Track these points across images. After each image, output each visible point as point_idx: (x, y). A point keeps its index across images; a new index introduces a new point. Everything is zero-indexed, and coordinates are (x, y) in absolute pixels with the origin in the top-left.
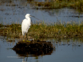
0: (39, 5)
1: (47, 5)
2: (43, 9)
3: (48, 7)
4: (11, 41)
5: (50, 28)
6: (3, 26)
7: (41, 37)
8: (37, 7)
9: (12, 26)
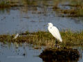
0: (65, 13)
1: (73, 13)
2: (69, 16)
3: (74, 15)
5: (76, 36)
6: (29, 33)
7: (67, 44)
8: (63, 14)
9: (38, 33)
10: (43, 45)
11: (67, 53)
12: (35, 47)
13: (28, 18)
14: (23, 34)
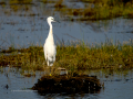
0: (75, 14)
1: (89, 14)
2: (82, 20)
3: (90, 17)
4: (30, 76)
5: (94, 52)
6: (14, 50)
8: (73, 17)
9: (30, 50)
10: (39, 69)
11: (78, 82)
12: (26, 73)
13: (13, 24)
14: (4, 52)
